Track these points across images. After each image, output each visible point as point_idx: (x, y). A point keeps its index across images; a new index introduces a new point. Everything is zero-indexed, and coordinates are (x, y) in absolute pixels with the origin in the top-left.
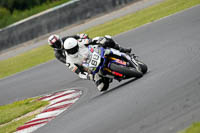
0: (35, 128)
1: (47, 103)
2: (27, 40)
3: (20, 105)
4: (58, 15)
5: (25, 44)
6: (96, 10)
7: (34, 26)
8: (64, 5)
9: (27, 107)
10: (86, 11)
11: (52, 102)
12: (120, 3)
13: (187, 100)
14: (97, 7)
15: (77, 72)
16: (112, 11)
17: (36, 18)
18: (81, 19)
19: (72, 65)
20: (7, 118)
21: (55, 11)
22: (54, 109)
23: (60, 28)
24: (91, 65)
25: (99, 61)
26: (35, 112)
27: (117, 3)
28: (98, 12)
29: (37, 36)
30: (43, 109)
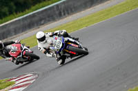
1: (14, 83)
4: (22, 23)
6: (47, 19)
7: (5, 30)
8: (25, 16)
10: (41, 20)
11: (17, 82)
12: (64, 14)
13: (111, 80)
14: (49, 17)
15: (45, 53)
16: (59, 20)
17: (6, 25)
18: (37, 25)
19: (42, 49)
21: (19, 20)
22: (18, 87)
23: (23, 31)
24: (56, 48)
25: (61, 45)
27: (63, 14)
28: (49, 21)
30: (11, 87)
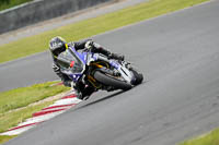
0: (53, 115)
2: (55, 16)
3: (40, 88)
5: (52, 20)
9: (47, 92)
20: (23, 102)
26: (55, 97)
29: (66, 13)
